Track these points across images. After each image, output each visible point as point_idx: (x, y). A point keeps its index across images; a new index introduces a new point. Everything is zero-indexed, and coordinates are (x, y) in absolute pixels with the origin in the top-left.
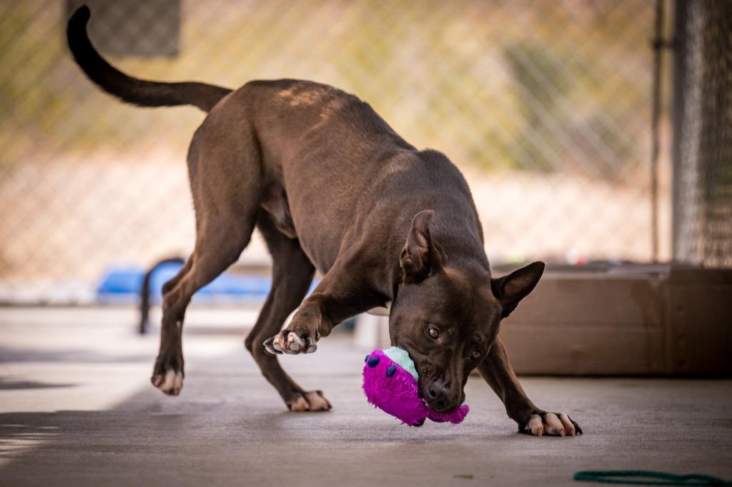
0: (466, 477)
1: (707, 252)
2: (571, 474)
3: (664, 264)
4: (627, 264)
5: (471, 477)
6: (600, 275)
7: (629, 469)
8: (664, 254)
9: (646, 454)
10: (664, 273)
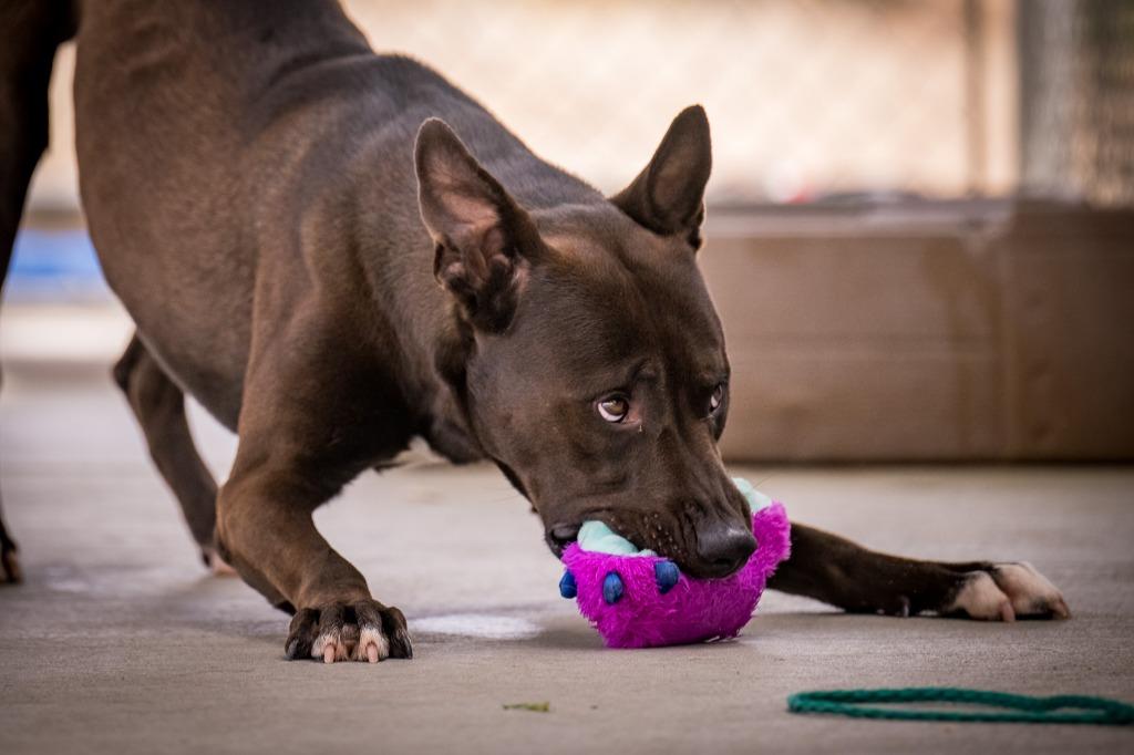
0: (533, 708)
1: (1100, 165)
2: (782, 699)
3: (994, 203)
4: (911, 200)
5: (545, 709)
6: (846, 226)
7: (919, 685)
8: (1000, 173)
9: (958, 649)
10: (998, 221)
